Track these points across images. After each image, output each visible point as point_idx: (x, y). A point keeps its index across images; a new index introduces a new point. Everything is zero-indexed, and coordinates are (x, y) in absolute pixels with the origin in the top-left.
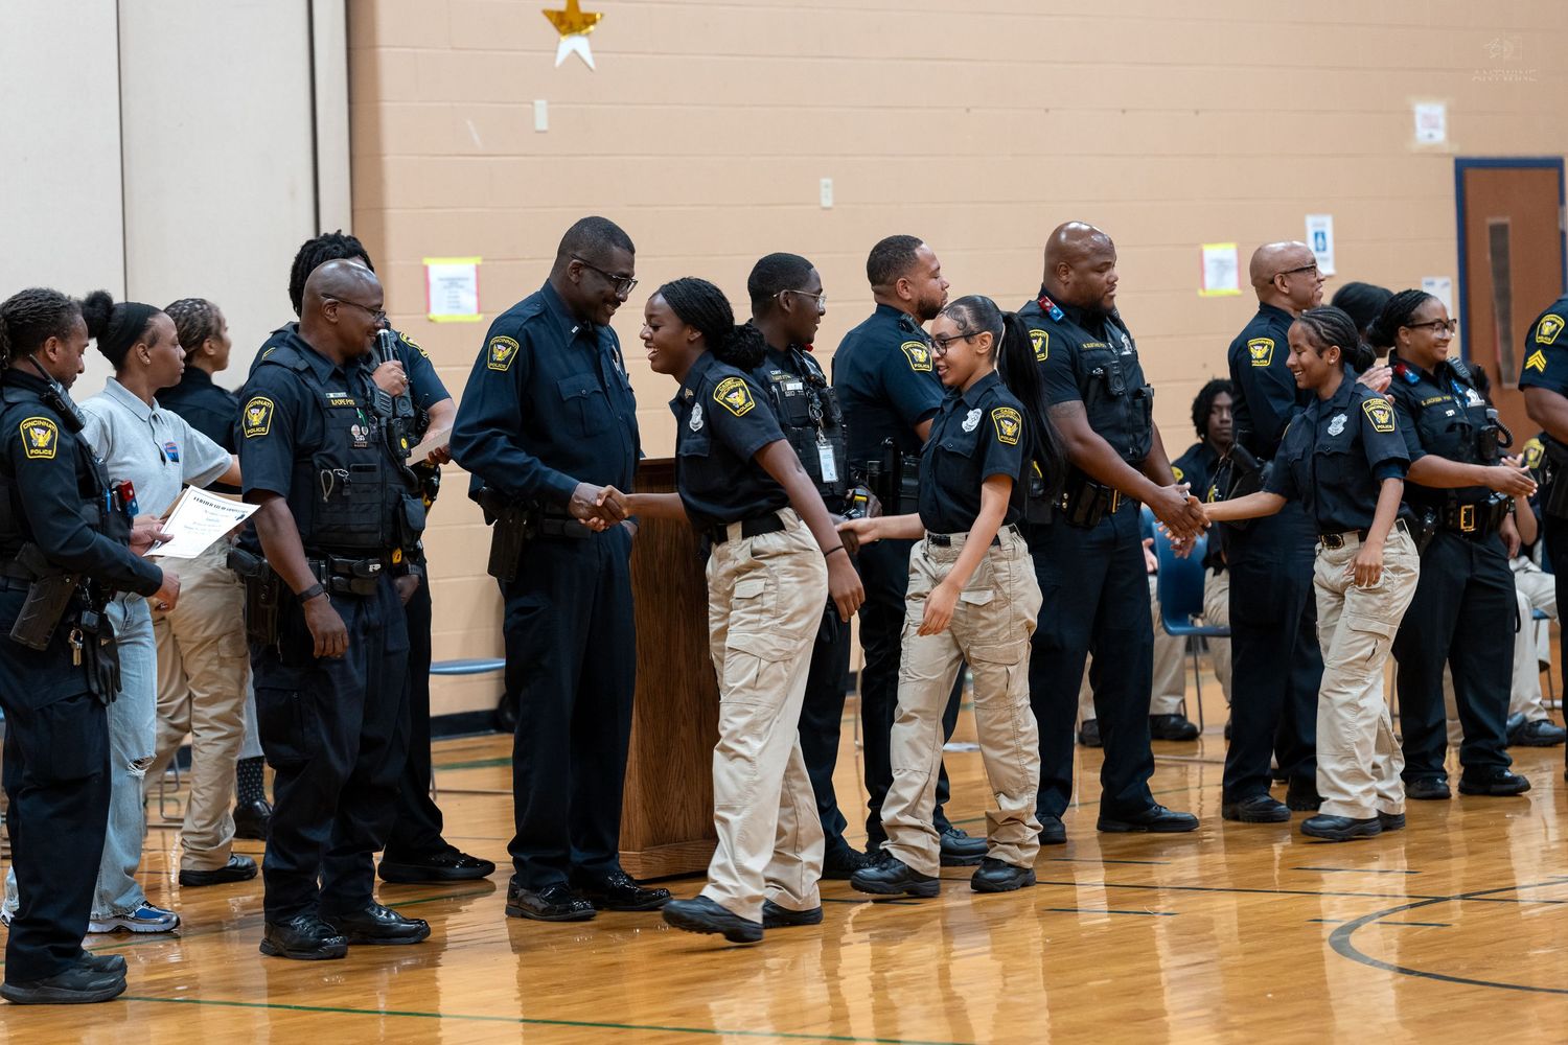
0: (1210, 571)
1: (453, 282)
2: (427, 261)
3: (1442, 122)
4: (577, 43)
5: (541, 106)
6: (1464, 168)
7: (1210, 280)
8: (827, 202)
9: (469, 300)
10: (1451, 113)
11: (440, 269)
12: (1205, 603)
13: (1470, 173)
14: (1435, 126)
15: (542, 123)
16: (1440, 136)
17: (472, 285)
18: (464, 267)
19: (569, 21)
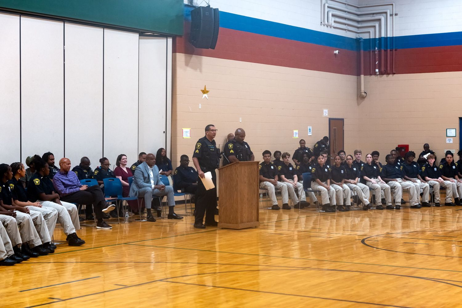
0: (312, 182)
1: (186, 132)
2: (183, 129)
3: (327, 112)
4: (205, 95)
5: (200, 105)
6: (330, 120)
7: (294, 136)
8: (241, 122)
9: (189, 135)
10: (328, 111)
11: (185, 130)
12: (311, 186)
13: (331, 120)
14: (326, 113)
15: (200, 108)
16: (327, 115)
17: (189, 132)
18: (188, 130)
19: (204, 92)
